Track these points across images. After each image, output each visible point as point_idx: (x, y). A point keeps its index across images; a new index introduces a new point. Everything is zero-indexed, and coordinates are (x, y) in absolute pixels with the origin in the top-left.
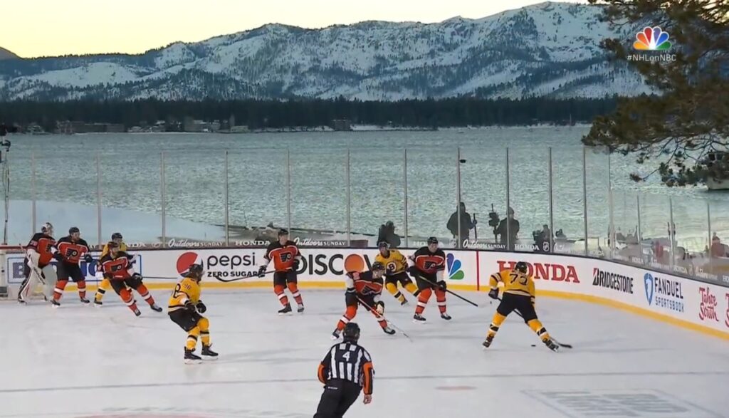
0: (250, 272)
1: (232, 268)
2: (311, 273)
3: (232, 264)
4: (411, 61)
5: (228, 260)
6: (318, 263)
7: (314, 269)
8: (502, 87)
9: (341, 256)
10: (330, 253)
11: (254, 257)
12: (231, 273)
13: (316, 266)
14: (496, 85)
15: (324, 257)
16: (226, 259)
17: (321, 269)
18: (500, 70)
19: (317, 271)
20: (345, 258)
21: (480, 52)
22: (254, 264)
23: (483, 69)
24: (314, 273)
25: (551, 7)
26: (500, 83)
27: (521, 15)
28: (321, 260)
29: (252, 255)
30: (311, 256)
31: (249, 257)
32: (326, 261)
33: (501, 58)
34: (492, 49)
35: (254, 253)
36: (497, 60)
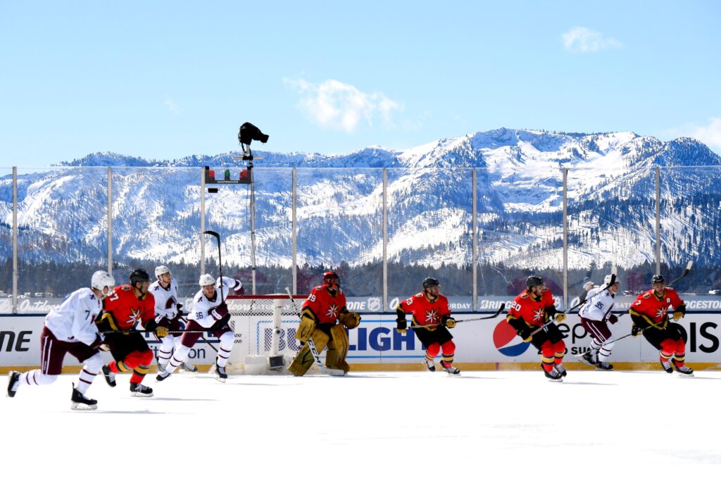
1: (574, 342)
2: (694, 349)
3: (574, 335)
4: (305, 208)
5: (568, 330)
6: (705, 334)
7: (698, 345)
8: (441, 247)
12: (572, 349)
13: (701, 340)
14: (433, 247)
15: (715, 326)
16: (566, 329)
17: (709, 343)
18: (436, 223)
19: (702, 348)
21: (406, 196)
23: (409, 222)
24: (698, 349)
25: (506, 137)
26: (438, 244)
27: (463, 147)
28: (710, 330)
30: (693, 326)
32: (717, 333)
33: (438, 207)
34: (422, 193)
36: (432, 209)
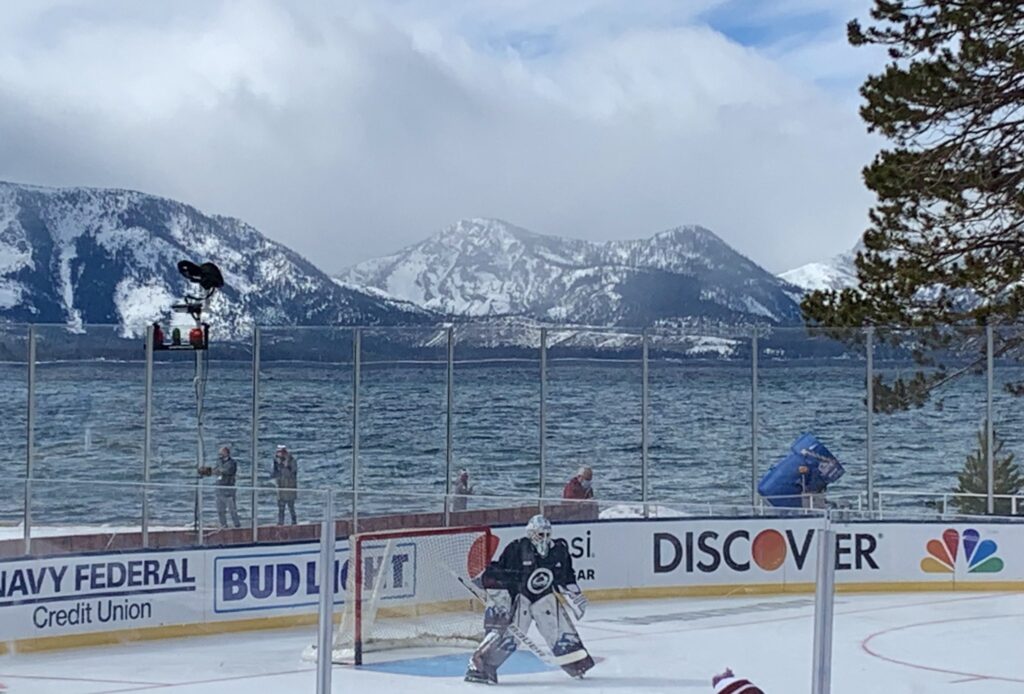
0: (582, 572)
2: (690, 568)
6: (704, 547)
9: (745, 534)
10: (724, 529)
11: (589, 540)
15: (715, 536)
17: (709, 560)
20: (752, 537)
22: (588, 555)
28: (709, 542)
29: (585, 538)
31: (580, 540)
32: (718, 545)
35: (589, 533)
